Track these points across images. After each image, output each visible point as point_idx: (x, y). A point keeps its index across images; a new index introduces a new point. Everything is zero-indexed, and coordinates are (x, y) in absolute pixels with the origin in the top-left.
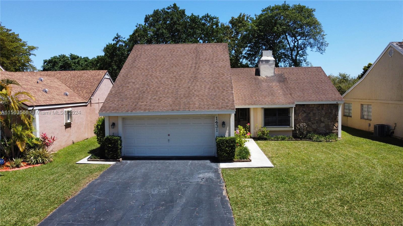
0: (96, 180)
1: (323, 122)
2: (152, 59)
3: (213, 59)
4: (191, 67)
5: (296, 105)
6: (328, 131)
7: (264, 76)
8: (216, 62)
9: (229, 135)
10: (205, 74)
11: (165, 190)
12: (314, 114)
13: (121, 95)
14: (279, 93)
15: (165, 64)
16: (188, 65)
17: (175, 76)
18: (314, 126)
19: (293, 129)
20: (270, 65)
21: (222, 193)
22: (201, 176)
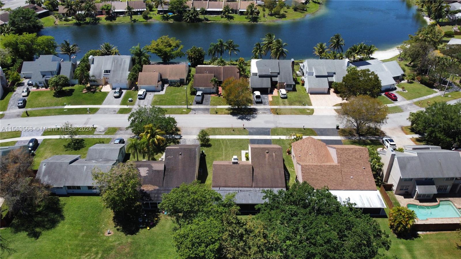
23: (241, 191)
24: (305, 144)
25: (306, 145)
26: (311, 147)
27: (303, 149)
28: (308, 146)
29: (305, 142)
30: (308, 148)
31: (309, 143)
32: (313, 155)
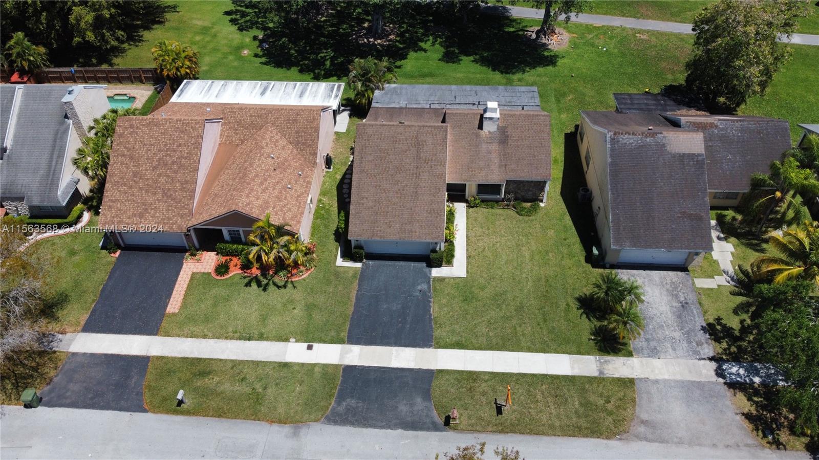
0: (358, 291)
1: (531, 191)
2: (377, 156)
3: (432, 160)
4: (413, 174)
5: (507, 181)
6: (534, 197)
7: (486, 131)
8: (435, 165)
9: (440, 249)
10: (424, 187)
11: (400, 306)
12: (524, 185)
13: (360, 217)
14: (496, 163)
15: (389, 168)
16: (410, 170)
17: (399, 190)
18: (523, 194)
19: (503, 196)
20: (494, 122)
21: (430, 311)
22: (419, 288)
23: (474, 104)
24: (265, 196)
25: (264, 191)
26: (257, 176)
27: (279, 187)
28: (262, 184)
29: (260, 202)
30: (265, 180)
31: (252, 190)
32: (267, 150)
